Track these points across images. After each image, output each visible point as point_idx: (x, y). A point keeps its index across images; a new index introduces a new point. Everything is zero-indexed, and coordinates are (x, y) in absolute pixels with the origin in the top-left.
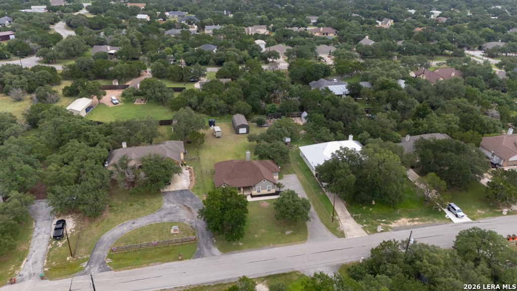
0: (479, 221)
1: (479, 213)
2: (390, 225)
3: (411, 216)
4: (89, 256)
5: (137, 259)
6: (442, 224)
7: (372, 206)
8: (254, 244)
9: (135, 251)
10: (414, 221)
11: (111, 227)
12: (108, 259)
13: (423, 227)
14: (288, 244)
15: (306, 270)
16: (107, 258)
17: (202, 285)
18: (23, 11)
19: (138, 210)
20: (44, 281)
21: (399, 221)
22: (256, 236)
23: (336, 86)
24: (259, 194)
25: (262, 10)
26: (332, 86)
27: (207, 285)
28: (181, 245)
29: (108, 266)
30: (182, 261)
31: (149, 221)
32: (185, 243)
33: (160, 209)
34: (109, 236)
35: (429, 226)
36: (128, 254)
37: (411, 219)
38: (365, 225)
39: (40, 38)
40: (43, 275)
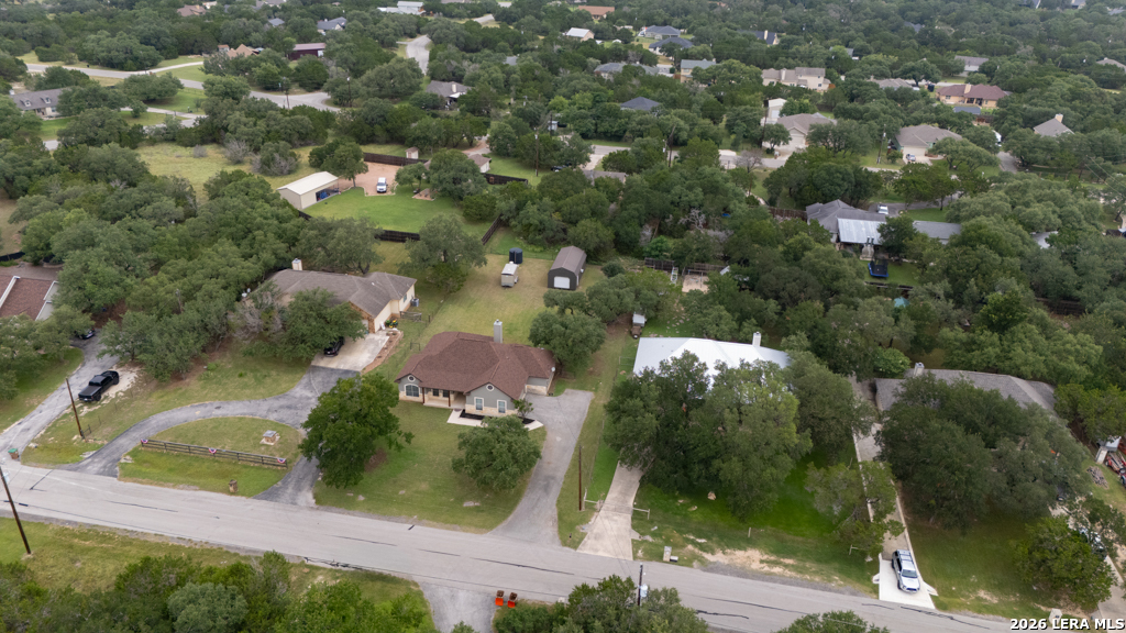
0: (955, 616)
1: (979, 599)
2: (708, 557)
3: (781, 549)
4: (106, 442)
5: (171, 470)
6: (841, 592)
7: (705, 502)
8: (382, 505)
9: (177, 456)
10: (776, 563)
11: (181, 405)
12: (128, 457)
13: (784, 583)
14: (448, 525)
15: (433, 586)
16: (129, 454)
17: (225, 549)
18: (383, 9)
19: (246, 386)
20: (14, 462)
21: (740, 553)
22: (402, 492)
23: (862, 222)
24: (478, 413)
25: (861, 34)
26: (852, 221)
27: (232, 551)
28: (258, 468)
29: (117, 468)
30: (233, 497)
31: (245, 411)
32: (266, 466)
33: (283, 394)
34: (163, 418)
35: (801, 586)
36: (164, 458)
37: (773, 558)
38: (649, 538)
39: (353, 59)
40: (21, 451)
